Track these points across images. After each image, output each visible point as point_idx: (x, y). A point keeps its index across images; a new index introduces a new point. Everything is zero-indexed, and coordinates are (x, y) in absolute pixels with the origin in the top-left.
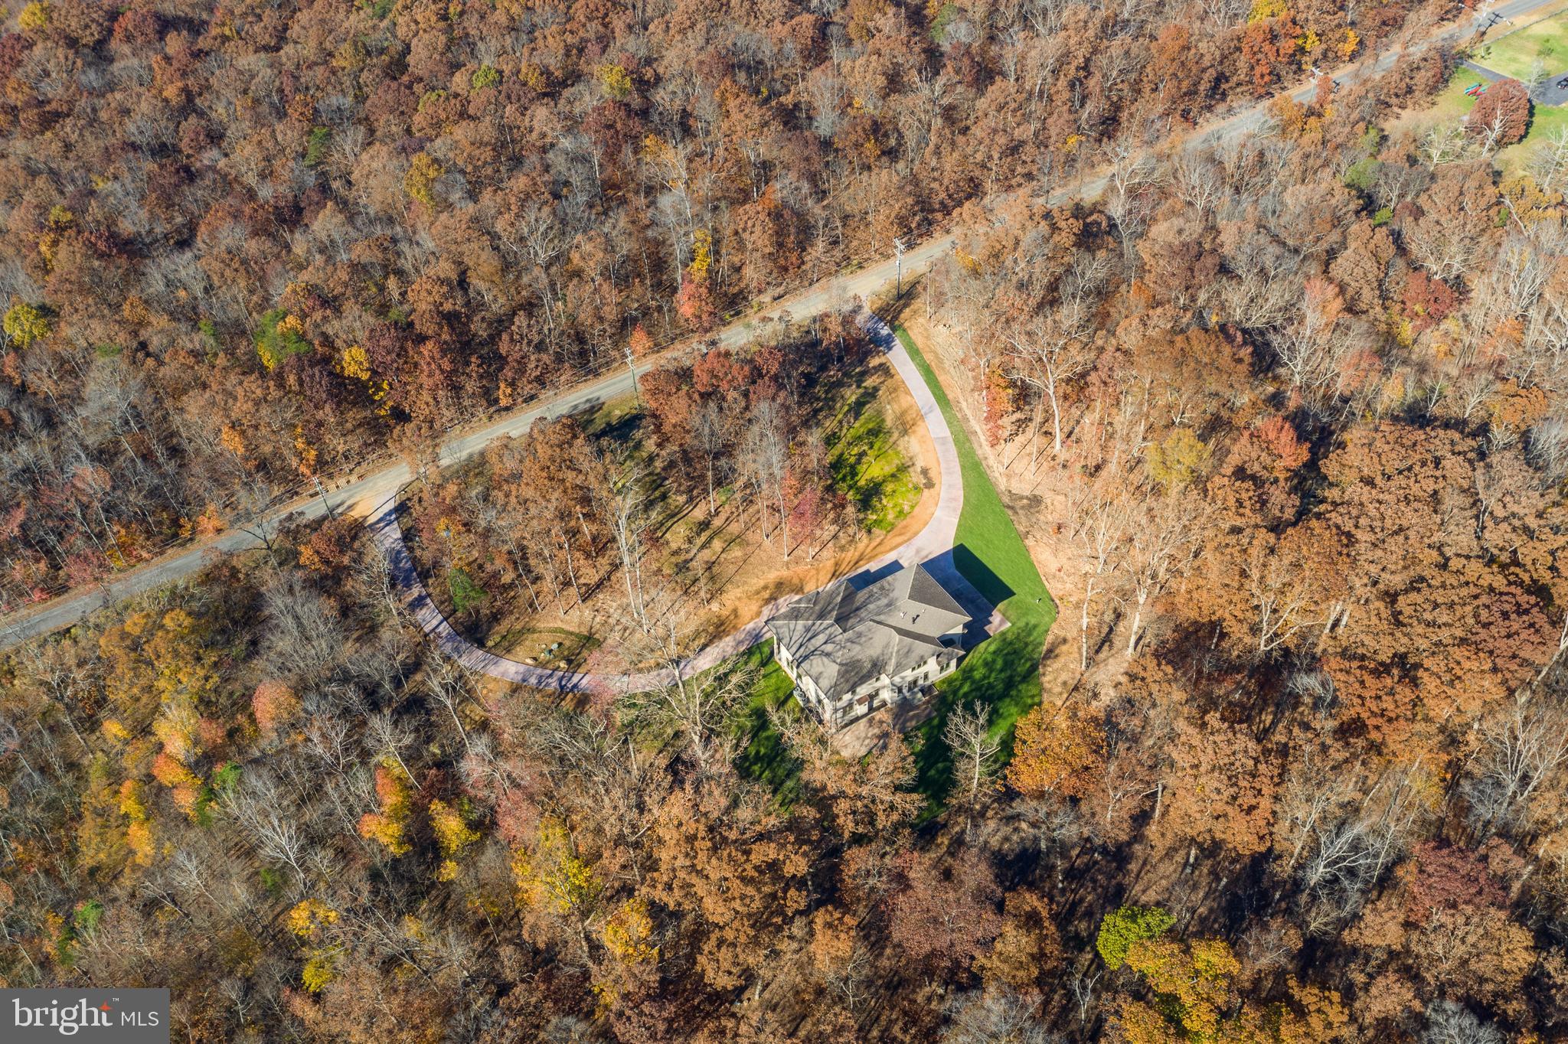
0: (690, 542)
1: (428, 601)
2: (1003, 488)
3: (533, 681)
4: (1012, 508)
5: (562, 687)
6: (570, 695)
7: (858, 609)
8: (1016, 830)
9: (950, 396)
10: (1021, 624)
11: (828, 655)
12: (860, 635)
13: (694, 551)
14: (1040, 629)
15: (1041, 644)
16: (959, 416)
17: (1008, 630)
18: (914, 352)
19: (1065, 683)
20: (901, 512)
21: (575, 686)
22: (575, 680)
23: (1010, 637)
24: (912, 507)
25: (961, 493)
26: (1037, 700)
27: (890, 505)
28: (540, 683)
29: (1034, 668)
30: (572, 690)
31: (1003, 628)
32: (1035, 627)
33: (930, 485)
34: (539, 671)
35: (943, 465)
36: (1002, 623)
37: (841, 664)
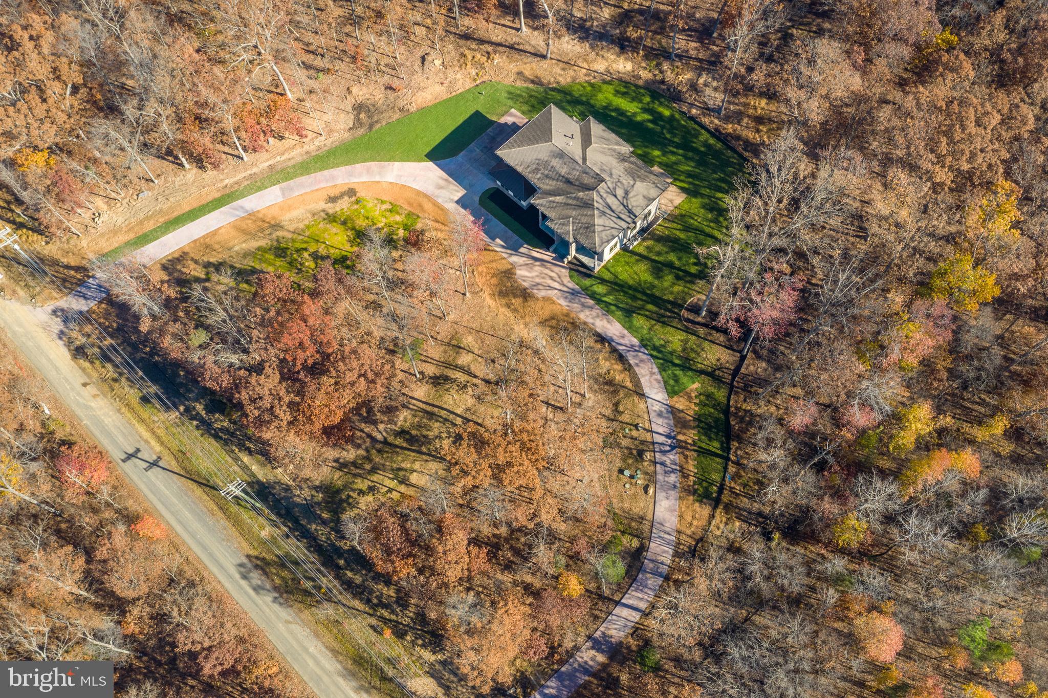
0: (465, 386)
1: (598, 634)
2: (347, 135)
3: (673, 478)
4: (371, 127)
5: (673, 448)
6: (681, 437)
7: (568, 182)
8: (706, 85)
9: (217, 195)
10: (510, 103)
11: (627, 193)
12: (602, 170)
13: (475, 381)
14: (512, 90)
15: (527, 88)
16: (246, 183)
17: (519, 110)
18: (144, 239)
19: (563, 69)
20: (391, 211)
21: (668, 436)
22: (660, 439)
23: (525, 108)
24: (382, 202)
25: (358, 165)
26: (586, 85)
27: (384, 220)
28: (673, 471)
29: (553, 89)
30: (674, 438)
31: (519, 114)
32: (509, 93)
33: (351, 192)
34: (660, 477)
35: (323, 185)
36: (512, 115)
37: (634, 180)
